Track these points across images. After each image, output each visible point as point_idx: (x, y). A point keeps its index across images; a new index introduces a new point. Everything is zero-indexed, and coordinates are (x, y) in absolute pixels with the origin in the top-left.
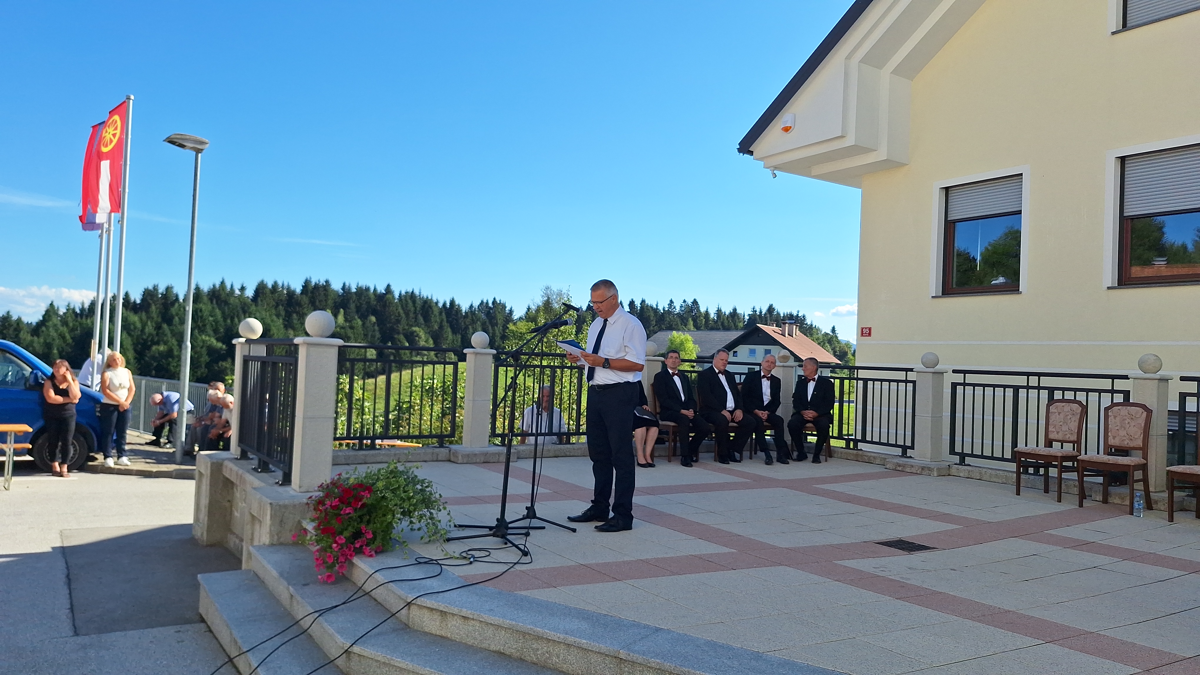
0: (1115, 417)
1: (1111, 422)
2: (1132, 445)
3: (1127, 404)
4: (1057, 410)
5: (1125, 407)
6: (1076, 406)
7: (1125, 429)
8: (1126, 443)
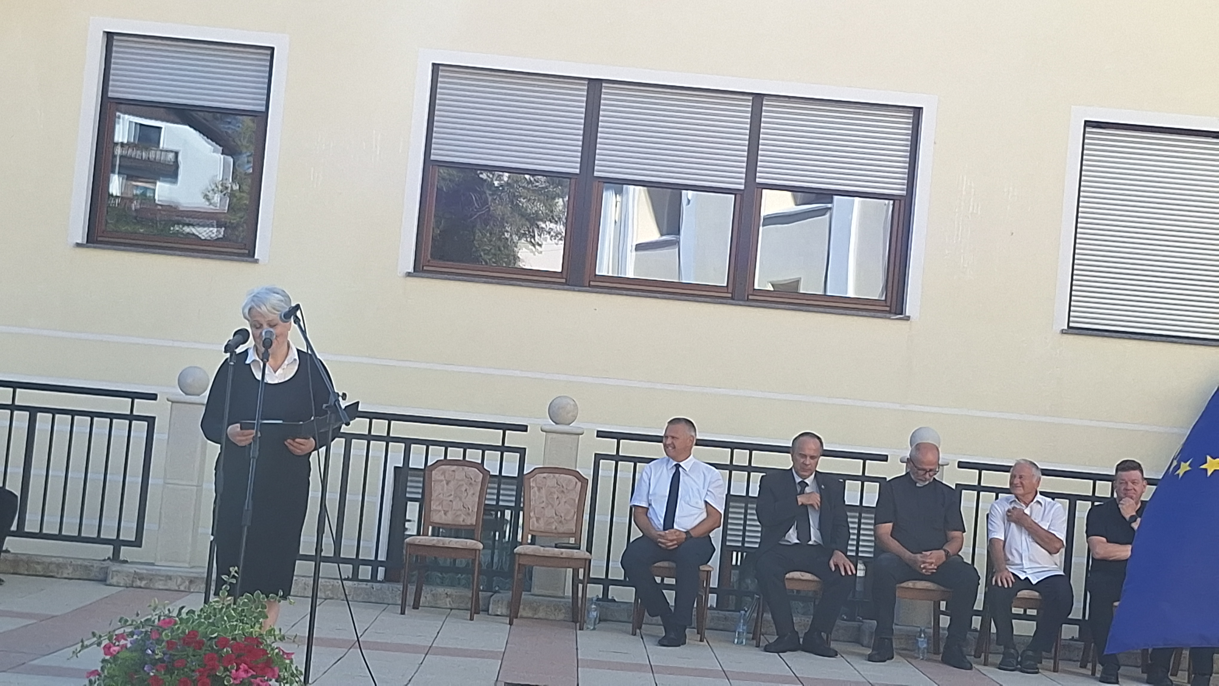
0: (539, 489)
1: (534, 496)
2: (561, 529)
3: (554, 471)
4: (445, 477)
5: (551, 475)
6: (475, 471)
7: (553, 506)
8: (554, 527)
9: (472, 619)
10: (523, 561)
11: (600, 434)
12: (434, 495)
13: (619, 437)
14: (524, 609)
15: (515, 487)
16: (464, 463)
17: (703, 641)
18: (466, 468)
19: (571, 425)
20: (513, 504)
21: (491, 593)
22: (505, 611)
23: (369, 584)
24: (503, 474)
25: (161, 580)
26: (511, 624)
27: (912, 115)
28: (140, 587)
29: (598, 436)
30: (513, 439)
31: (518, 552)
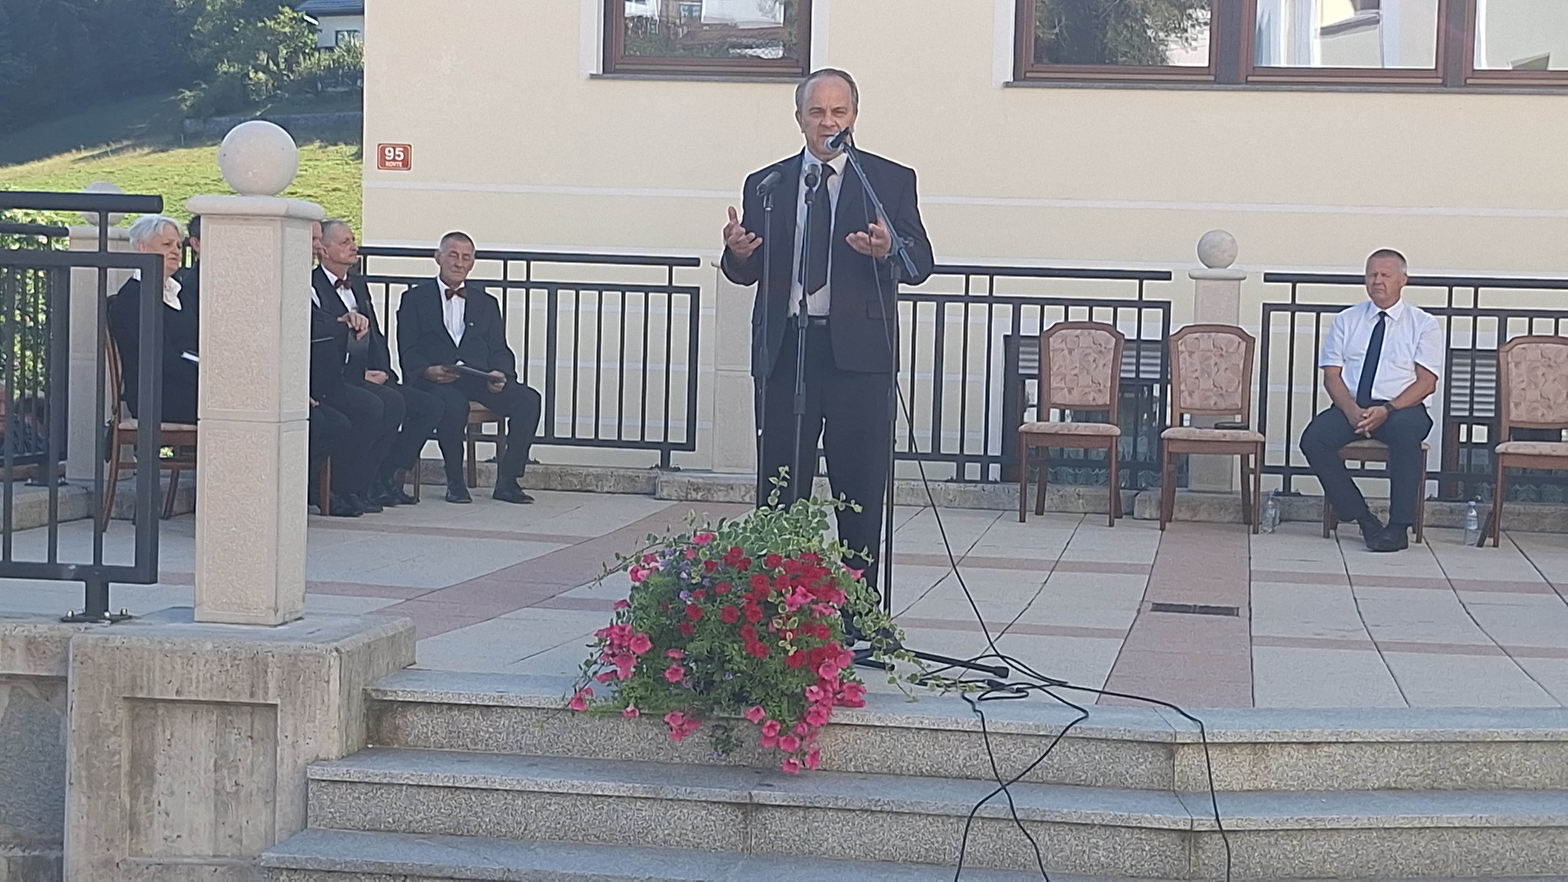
0: (1191, 354)
1: (1185, 363)
2: (1222, 405)
3: (1209, 329)
4: (1066, 345)
5: (1206, 335)
6: (1105, 336)
7: (1209, 376)
8: (1212, 403)
9: (1111, 525)
10: (1173, 448)
11: (1268, 277)
12: (1054, 369)
13: (1295, 279)
14: (1180, 510)
15: (1159, 354)
16: (1091, 325)
17: (1420, 542)
18: (1093, 331)
19: (1229, 267)
20: (1158, 376)
21: (1136, 492)
22: (1156, 514)
23: (980, 485)
24: (1143, 338)
25: (720, 490)
26: (1162, 529)
28: (697, 500)
29: (1266, 280)
30: (1153, 290)
31: (1166, 436)
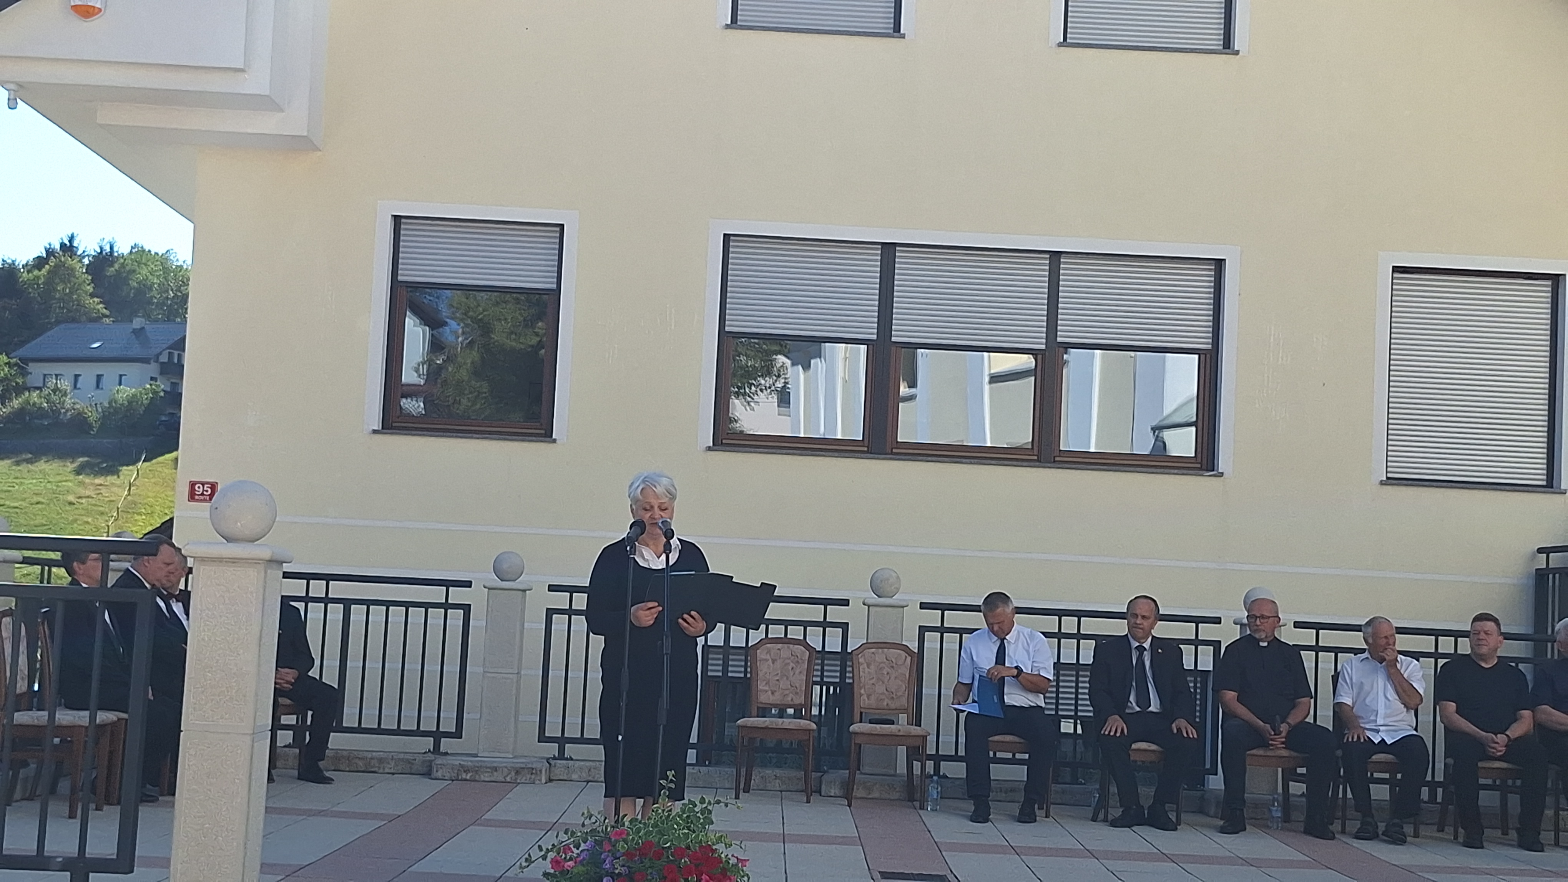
0: (870, 665)
1: (864, 672)
3: (882, 645)
4: (770, 655)
5: (880, 650)
6: (800, 649)
7: (883, 682)
9: (808, 802)
10: (856, 740)
11: (923, 606)
12: (761, 674)
13: (943, 608)
14: (858, 789)
15: (839, 663)
17: (1047, 817)
18: (790, 645)
19: (895, 597)
20: (838, 680)
21: (821, 774)
22: (840, 792)
24: (827, 649)
25: (486, 772)
26: (849, 805)
27: (1213, 267)
28: (466, 780)
29: (921, 608)
30: (835, 614)
31: (854, 731)
